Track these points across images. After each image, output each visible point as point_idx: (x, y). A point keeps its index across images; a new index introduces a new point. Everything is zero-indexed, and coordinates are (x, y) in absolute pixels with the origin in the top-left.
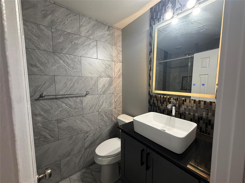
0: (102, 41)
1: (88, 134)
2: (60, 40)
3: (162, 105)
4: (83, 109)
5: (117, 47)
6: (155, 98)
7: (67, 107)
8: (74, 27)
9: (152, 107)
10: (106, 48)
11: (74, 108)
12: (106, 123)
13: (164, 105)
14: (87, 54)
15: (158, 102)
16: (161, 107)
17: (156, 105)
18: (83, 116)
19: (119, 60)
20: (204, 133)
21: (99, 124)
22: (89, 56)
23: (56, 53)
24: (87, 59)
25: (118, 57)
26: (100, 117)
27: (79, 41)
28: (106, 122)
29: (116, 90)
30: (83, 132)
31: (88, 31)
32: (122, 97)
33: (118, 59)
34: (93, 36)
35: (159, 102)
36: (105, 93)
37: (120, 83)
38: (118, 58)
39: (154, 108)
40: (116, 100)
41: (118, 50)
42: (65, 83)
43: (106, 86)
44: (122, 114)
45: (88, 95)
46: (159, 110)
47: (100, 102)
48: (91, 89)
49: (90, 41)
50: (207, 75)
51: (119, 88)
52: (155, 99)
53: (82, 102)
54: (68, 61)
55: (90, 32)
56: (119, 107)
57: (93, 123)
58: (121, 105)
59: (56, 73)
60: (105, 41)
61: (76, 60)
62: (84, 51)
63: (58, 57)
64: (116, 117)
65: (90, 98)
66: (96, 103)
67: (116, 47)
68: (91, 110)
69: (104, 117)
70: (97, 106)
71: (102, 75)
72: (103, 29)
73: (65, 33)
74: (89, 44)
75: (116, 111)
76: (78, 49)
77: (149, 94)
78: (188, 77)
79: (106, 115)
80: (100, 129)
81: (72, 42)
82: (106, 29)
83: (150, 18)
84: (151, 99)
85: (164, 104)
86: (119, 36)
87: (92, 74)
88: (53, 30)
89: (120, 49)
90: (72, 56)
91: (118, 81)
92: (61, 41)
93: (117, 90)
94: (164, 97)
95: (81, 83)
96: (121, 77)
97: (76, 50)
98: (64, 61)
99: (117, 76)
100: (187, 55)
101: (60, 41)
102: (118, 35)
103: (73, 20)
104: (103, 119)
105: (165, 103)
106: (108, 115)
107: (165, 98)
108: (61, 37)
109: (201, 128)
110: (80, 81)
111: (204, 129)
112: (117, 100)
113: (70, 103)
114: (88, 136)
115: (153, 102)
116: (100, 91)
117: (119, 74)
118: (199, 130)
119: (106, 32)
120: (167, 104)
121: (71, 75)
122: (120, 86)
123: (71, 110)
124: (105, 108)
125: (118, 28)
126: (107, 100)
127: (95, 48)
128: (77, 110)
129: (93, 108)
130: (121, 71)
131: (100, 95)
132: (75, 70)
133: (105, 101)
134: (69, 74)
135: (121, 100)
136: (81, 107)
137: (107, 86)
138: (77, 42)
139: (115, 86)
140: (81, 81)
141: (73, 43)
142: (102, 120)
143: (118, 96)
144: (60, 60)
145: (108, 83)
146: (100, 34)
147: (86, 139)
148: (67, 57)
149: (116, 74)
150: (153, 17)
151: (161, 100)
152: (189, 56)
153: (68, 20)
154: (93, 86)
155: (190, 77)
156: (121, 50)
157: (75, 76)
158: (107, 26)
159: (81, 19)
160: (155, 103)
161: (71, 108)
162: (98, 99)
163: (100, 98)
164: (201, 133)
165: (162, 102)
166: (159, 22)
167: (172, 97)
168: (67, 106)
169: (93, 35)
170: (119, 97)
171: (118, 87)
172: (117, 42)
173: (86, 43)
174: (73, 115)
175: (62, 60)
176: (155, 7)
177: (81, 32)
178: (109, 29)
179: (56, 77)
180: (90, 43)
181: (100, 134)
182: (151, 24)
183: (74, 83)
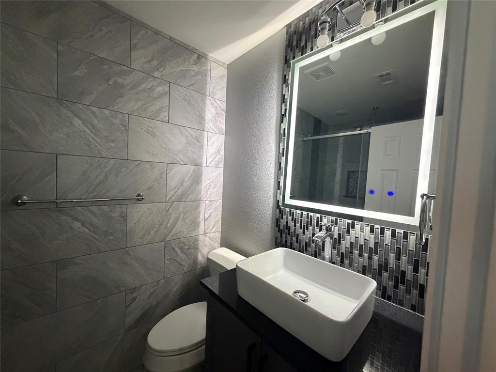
0: (181, 84)
1: (135, 295)
2: (77, 73)
3: (304, 233)
4: (128, 235)
5: (215, 101)
6: (290, 215)
7: (85, 229)
8: (116, 48)
9: (284, 236)
10: (190, 101)
11: (104, 232)
12: (181, 267)
13: (309, 233)
14: (145, 111)
15: (295, 226)
16: (301, 236)
17: (292, 230)
18: (126, 250)
19: (218, 128)
20: (391, 302)
21: (166, 269)
22: (148, 115)
23: (66, 102)
24: (144, 122)
25: (217, 122)
26: (169, 253)
27: (128, 80)
28: (181, 265)
29: (209, 192)
30: (123, 289)
31: (150, 61)
32: (221, 208)
33: (217, 126)
34: (161, 72)
35: (298, 225)
36: (184, 200)
37: (220, 178)
38: (218, 124)
39: (286, 237)
40: (207, 216)
41: (217, 107)
42: (84, 173)
43: (185, 185)
44: (221, 247)
45: (142, 202)
46: (297, 242)
47: (169, 220)
48: (149, 188)
49: (154, 82)
50: (396, 172)
51: (216, 189)
52: (290, 218)
53: (124, 218)
54: (96, 121)
55: (155, 62)
56: (213, 230)
57: (150, 266)
58: (219, 227)
59: (60, 149)
60: (189, 84)
61: (117, 121)
62: (138, 102)
63: (70, 111)
64: (205, 254)
65: (146, 209)
66: (159, 221)
67: (213, 101)
68: (146, 237)
69: (179, 253)
70: (162, 227)
71: (179, 159)
72: (185, 59)
73: (91, 58)
74: (150, 88)
75: (207, 239)
76: (121, 97)
77: (278, 206)
78: (360, 172)
79: (182, 249)
80: (166, 281)
81: (108, 80)
82: (192, 59)
83: (286, 46)
84: (282, 218)
85: (307, 229)
86: (221, 77)
87: (153, 154)
88: (59, 48)
89: (221, 105)
90: (106, 112)
91: (215, 175)
92: (80, 75)
93: (212, 194)
94: (308, 214)
95: (126, 175)
96: (222, 165)
97: (117, 100)
98: (84, 122)
99: (212, 163)
100: (359, 129)
101: (78, 76)
102: (218, 77)
103: (113, 32)
104: (175, 258)
105: (310, 228)
106: (189, 249)
107: (311, 216)
108: (80, 66)
109: (385, 288)
110: (124, 169)
111: (390, 292)
112: (210, 216)
113: (94, 219)
114: (134, 299)
115: (285, 224)
116: (172, 193)
117: (217, 159)
118: (380, 293)
119: (192, 66)
120: (314, 230)
121: (100, 154)
122: (218, 185)
123: (95, 238)
124: (180, 232)
125: (220, 61)
126: (187, 216)
127: (166, 98)
128: (111, 237)
129: (152, 232)
130: (222, 152)
131: (169, 204)
132: (113, 145)
133: (182, 217)
134: (97, 152)
135: (220, 216)
136: (122, 230)
137: (188, 183)
138: (120, 80)
139: (206, 186)
140: (126, 170)
141: (110, 83)
142: (172, 261)
143: (213, 207)
144: (75, 118)
145: (191, 176)
146: (179, 69)
147: (129, 306)
148: (94, 113)
149: (211, 159)
150: (292, 43)
151: (301, 220)
152: (360, 130)
153: (101, 30)
154: (156, 183)
155: (362, 172)
156: (225, 108)
157: (111, 157)
158: (196, 55)
159: (135, 32)
160: (290, 227)
161: (94, 232)
162: (165, 212)
163: (171, 210)
164: (385, 299)
165: (304, 226)
166: (302, 55)
167: (326, 217)
168: (87, 228)
169: (161, 69)
170: (215, 209)
171: (214, 187)
172: (217, 90)
173: (143, 86)
174: (99, 249)
175: (79, 118)
176: (296, 23)
177: (134, 60)
178: (200, 62)
179: (61, 159)
180: (152, 86)
181: (164, 294)
182: (286, 57)
183: (108, 174)
